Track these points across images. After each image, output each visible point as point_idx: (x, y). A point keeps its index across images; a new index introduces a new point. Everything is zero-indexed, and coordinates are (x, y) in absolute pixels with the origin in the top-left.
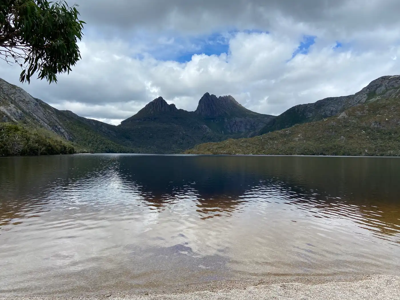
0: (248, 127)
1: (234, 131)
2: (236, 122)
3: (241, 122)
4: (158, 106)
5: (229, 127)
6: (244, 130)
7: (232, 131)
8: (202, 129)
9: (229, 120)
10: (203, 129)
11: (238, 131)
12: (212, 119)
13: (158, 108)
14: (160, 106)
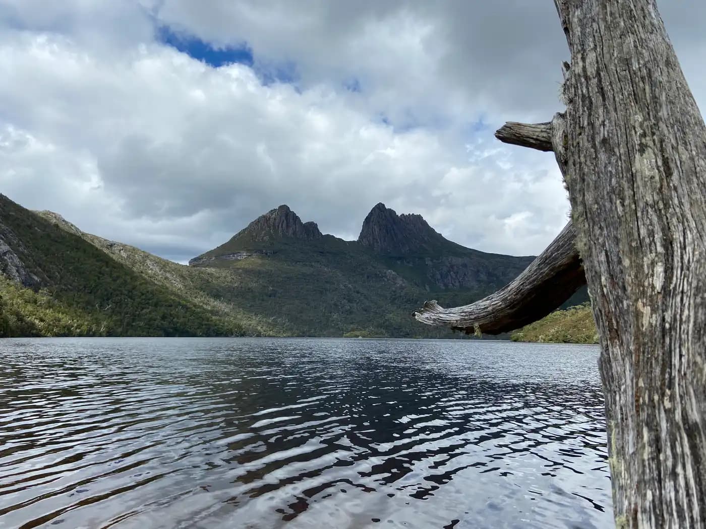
0: (483, 277)
1: (451, 285)
2: (452, 267)
3: (465, 266)
4: (280, 225)
5: (439, 277)
6: (474, 284)
7: (446, 285)
8: (386, 280)
9: (435, 261)
10: (388, 280)
11: (461, 286)
12: (400, 258)
13: (280, 229)
14: (284, 225)
